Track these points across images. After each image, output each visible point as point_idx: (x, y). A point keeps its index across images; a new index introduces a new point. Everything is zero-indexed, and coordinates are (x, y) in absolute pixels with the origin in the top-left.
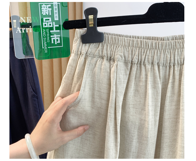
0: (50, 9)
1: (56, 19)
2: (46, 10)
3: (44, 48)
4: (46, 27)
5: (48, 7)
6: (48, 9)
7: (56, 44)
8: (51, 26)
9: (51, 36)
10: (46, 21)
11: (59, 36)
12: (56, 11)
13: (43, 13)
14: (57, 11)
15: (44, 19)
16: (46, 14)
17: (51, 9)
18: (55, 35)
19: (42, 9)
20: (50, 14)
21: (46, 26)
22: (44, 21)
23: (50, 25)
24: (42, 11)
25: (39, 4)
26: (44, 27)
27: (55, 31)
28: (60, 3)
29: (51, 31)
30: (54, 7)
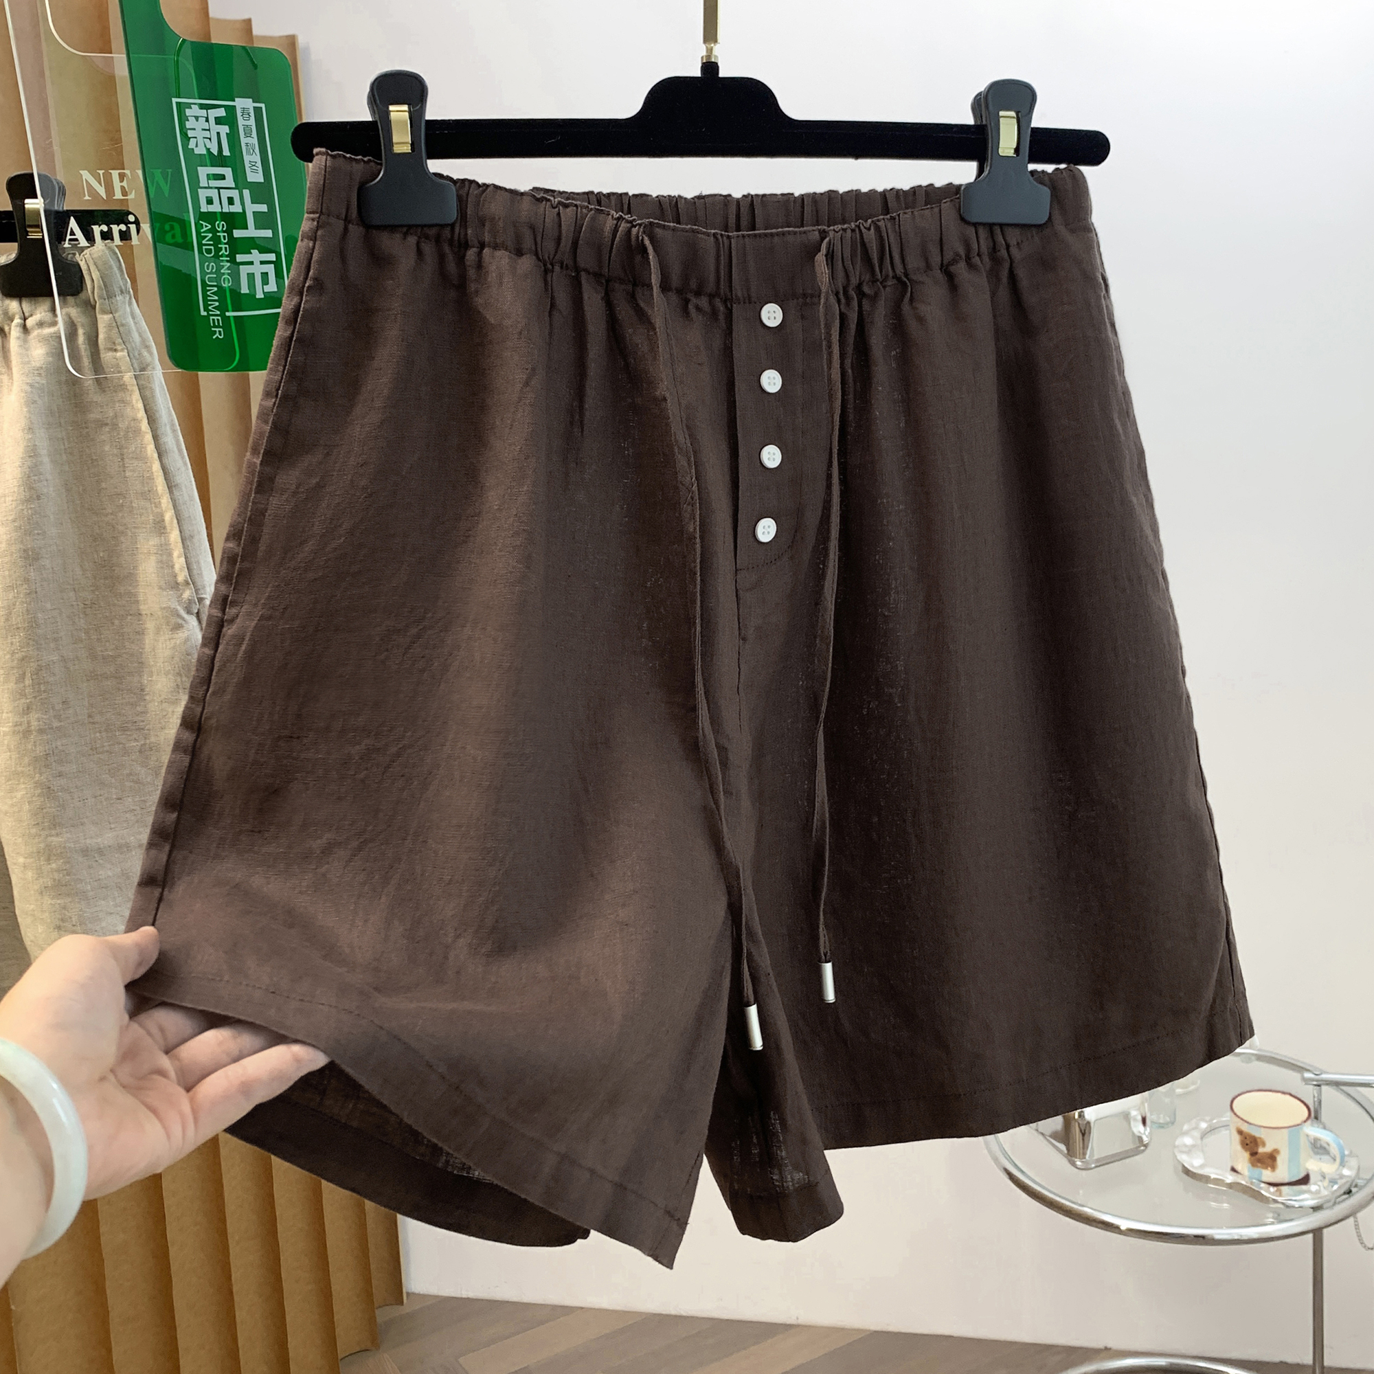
0: (224, 130)
1: (255, 176)
2: (207, 134)
3: (205, 314)
4: (211, 208)
5: (212, 120)
6: (215, 128)
7: (263, 296)
8: (237, 208)
9: (240, 258)
10: (214, 183)
11: (272, 257)
12: (249, 141)
13: (192, 144)
14: (254, 140)
15: (203, 172)
16: (208, 150)
17: (227, 127)
18: (255, 252)
19: (188, 125)
20: (226, 152)
21: (216, 208)
22: (203, 182)
23: (231, 201)
24: (190, 134)
25: (174, 100)
26: (204, 208)
27: (251, 232)
28: (263, 106)
29: (237, 233)
30: (241, 122)
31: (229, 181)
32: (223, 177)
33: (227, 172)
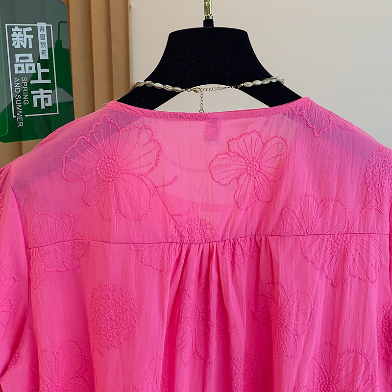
1: (44, 57)
2: (22, 39)
3: (15, 117)
6: (26, 36)
7: (44, 108)
10: (21, 61)
11: (50, 91)
12: (43, 41)
13: (14, 44)
14: (46, 41)
16: (21, 46)
17: (32, 36)
18: (41, 89)
20: (30, 47)
21: (22, 72)
22: (17, 60)
23: (30, 68)
25: (6, 25)
26: (16, 72)
27: (40, 81)
28: (51, 25)
29: (32, 82)
30: (39, 33)
31: (31, 60)
32: (27, 58)
33: (30, 56)
